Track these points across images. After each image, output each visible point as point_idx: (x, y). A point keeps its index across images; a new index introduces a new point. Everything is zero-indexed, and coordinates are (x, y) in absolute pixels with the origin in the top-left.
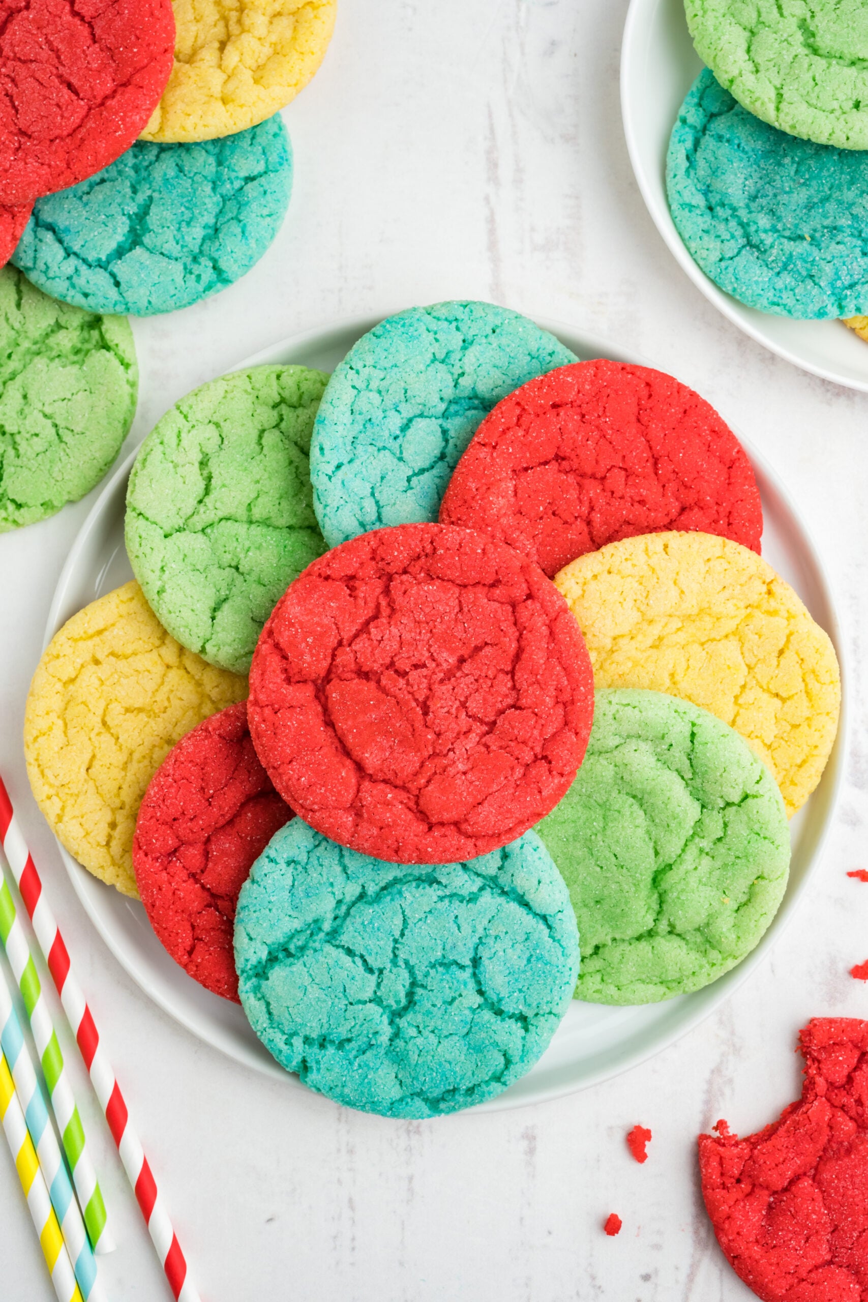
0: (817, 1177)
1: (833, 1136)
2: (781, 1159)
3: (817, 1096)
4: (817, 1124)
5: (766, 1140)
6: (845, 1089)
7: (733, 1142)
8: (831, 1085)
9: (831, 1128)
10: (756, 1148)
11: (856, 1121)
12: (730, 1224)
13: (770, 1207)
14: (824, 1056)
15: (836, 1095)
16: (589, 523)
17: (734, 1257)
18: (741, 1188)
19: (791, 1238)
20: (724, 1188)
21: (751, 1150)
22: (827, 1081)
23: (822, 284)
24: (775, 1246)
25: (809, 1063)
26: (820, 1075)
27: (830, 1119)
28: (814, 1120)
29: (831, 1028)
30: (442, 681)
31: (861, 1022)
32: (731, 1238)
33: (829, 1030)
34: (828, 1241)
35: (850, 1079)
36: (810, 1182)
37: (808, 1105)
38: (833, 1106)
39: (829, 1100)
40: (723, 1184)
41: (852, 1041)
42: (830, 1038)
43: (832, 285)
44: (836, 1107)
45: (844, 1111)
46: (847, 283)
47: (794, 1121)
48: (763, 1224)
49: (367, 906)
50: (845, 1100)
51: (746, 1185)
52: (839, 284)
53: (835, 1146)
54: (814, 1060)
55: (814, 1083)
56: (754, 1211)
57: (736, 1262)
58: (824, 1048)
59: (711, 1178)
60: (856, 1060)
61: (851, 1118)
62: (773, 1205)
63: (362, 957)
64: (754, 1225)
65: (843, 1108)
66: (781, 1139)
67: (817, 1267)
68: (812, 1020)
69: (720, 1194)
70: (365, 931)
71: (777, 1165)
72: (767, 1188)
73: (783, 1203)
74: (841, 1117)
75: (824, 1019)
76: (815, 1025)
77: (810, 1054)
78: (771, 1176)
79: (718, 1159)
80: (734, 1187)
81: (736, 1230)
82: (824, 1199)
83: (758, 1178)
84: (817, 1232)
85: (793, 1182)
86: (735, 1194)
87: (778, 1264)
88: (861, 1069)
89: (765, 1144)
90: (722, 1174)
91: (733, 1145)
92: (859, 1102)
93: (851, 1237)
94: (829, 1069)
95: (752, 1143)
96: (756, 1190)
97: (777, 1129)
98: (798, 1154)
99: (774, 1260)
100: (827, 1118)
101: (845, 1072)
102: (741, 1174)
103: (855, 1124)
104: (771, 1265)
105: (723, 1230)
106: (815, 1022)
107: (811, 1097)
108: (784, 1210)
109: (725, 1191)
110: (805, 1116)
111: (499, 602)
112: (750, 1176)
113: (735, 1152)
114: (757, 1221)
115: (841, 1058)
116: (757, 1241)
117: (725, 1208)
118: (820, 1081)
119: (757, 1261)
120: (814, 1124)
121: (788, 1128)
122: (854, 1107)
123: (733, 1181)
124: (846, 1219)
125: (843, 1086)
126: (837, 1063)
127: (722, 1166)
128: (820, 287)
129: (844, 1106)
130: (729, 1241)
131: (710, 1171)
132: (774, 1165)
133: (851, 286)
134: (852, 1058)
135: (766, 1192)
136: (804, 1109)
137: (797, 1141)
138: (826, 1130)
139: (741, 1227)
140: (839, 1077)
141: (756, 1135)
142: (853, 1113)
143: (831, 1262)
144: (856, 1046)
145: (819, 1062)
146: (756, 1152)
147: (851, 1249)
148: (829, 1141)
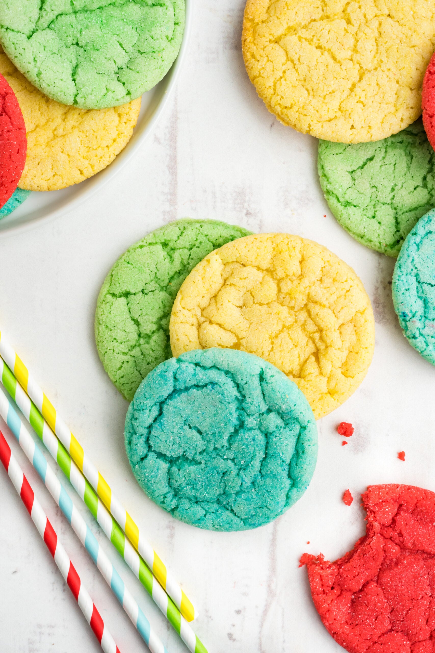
0: (379, 581)
1: (386, 556)
2: (357, 573)
3: (375, 533)
4: (376, 550)
5: (347, 562)
6: (391, 527)
7: (328, 566)
9: (385, 551)
10: (341, 568)
11: (399, 546)
12: (329, 614)
13: (353, 602)
14: (377, 509)
15: (386, 531)
17: (334, 633)
18: (334, 592)
19: (367, 618)
20: (324, 594)
21: (338, 569)
22: (380, 524)
24: (357, 624)
25: (368, 514)
26: (375, 520)
27: (384, 547)
28: (374, 548)
29: (379, 492)
31: (398, 486)
32: (330, 623)
33: (379, 494)
34: (389, 617)
36: (375, 584)
37: (370, 540)
38: (385, 538)
39: (382, 535)
40: (324, 591)
41: (393, 499)
42: (379, 499)
44: (387, 539)
45: (392, 540)
47: (362, 550)
48: (349, 612)
50: (391, 534)
51: (337, 590)
53: (388, 562)
54: (371, 512)
55: (373, 526)
56: (343, 605)
57: (335, 636)
58: (377, 504)
59: (316, 588)
60: (396, 509)
61: (396, 544)
62: (354, 600)
64: (344, 613)
65: (391, 538)
66: (355, 561)
67: (383, 634)
68: (368, 488)
69: (322, 597)
71: (354, 577)
72: (350, 590)
73: (360, 599)
74: (390, 544)
75: (375, 486)
76: (370, 491)
77: (368, 508)
78: (351, 584)
79: (319, 577)
80: (330, 592)
81: (333, 618)
82: (384, 593)
83: (344, 586)
84: (382, 613)
85: (365, 586)
86: (331, 597)
87: (360, 635)
88: (400, 514)
89: (346, 565)
90: (322, 585)
91: (328, 567)
92: (400, 534)
93: (402, 614)
94: (381, 517)
95: (338, 565)
96: (343, 593)
97: (353, 555)
98: (367, 569)
99: (358, 633)
100: (382, 546)
101: (391, 517)
102: (333, 584)
103: (399, 548)
104: (356, 636)
105: (325, 618)
106: (370, 489)
107: (371, 534)
108: (361, 603)
109: (325, 595)
110: (368, 546)
112: (339, 585)
113: (329, 572)
114: (346, 611)
115: (387, 510)
116: (347, 622)
117: (325, 605)
118: (376, 524)
119: (348, 635)
120: (374, 550)
121: (359, 554)
122: (397, 537)
123: (330, 588)
124: (398, 604)
125: (390, 525)
126: (385, 513)
127: (322, 581)
129: (391, 537)
130: (330, 624)
131: (315, 584)
132: (352, 577)
134: (394, 509)
135: (350, 593)
136: (368, 542)
137: (365, 561)
138: (382, 554)
139: (336, 615)
140: (387, 520)
141: (341, 559)
142: (397, 541)
143: (391, 630)
144: (395, 501)
145: (374, 513)
146: (341, 570)
147: (402, 621)
148: (384, 559)
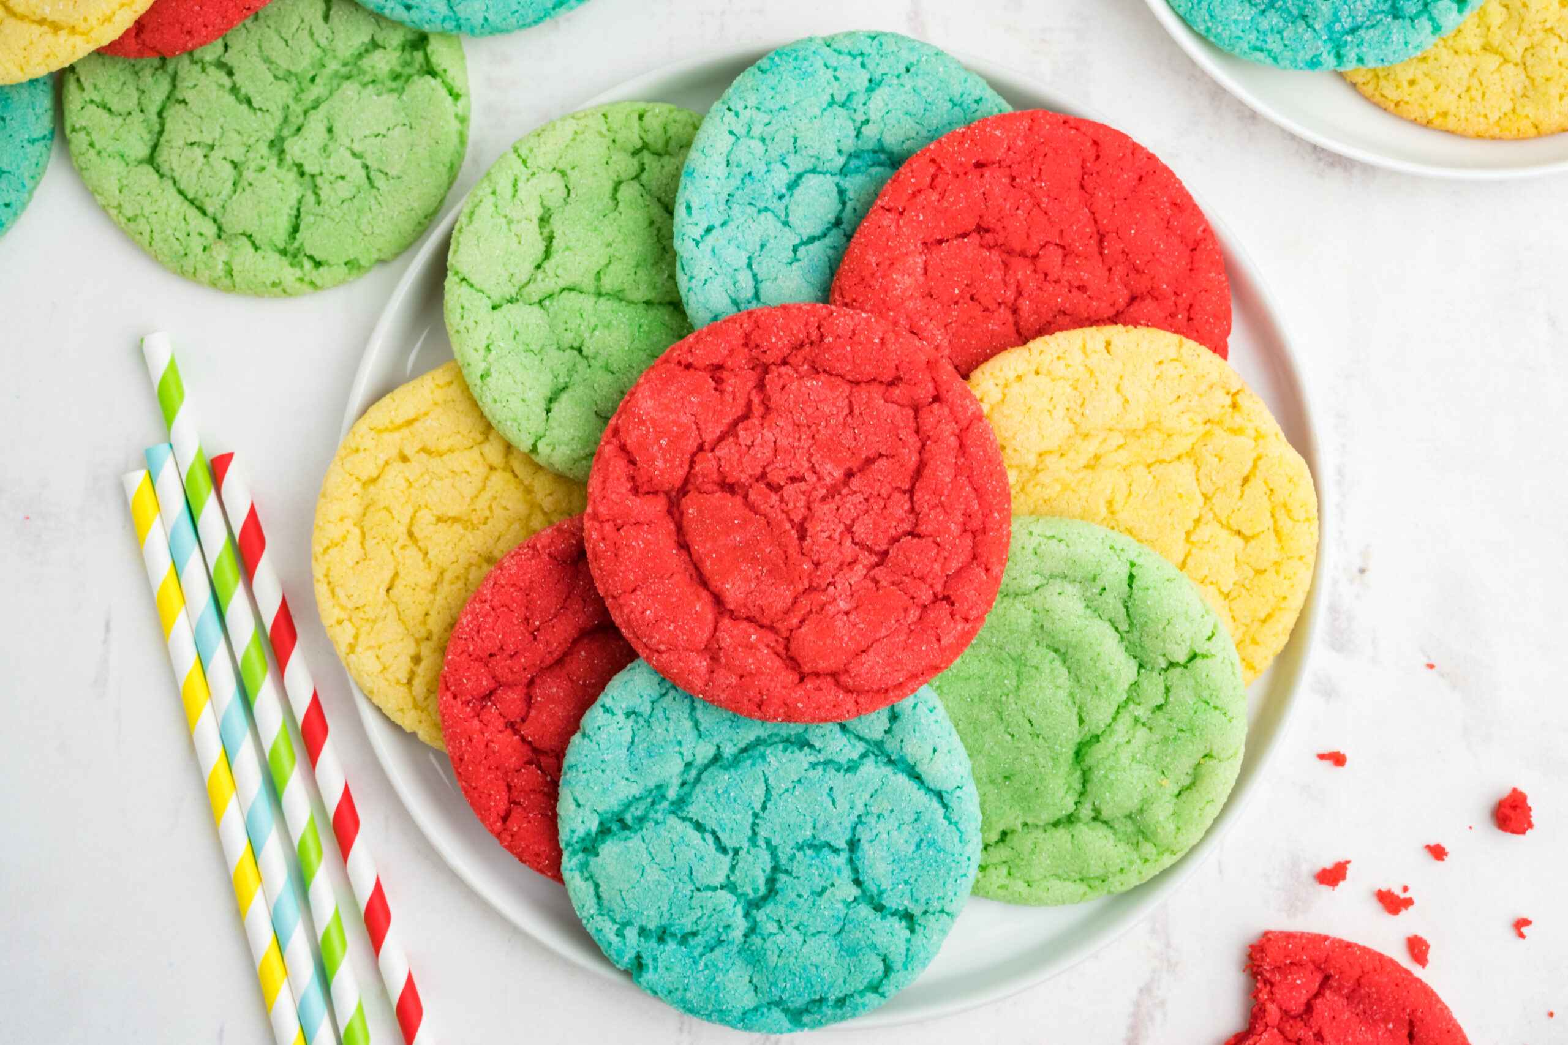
8: (1285, 1013)
16: (1015, 311)
23: (1317, 27)
30: (824, 499)
35: (1309, 1007)
43: (1329, 28)
46: (1347, 27)
49: (722, 771)
52: (1337, 27)
63: (714, 833)
70: (718, 801)
111: (898, 404)
128: (1315, 30)
133: (1353, 31)
